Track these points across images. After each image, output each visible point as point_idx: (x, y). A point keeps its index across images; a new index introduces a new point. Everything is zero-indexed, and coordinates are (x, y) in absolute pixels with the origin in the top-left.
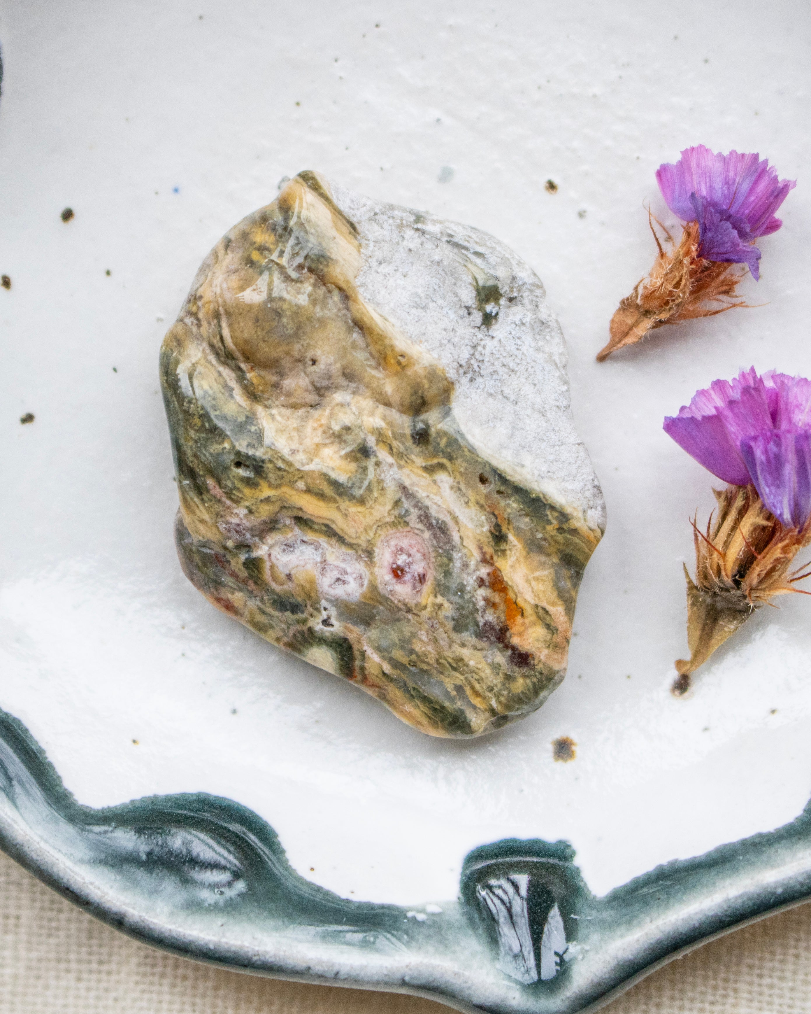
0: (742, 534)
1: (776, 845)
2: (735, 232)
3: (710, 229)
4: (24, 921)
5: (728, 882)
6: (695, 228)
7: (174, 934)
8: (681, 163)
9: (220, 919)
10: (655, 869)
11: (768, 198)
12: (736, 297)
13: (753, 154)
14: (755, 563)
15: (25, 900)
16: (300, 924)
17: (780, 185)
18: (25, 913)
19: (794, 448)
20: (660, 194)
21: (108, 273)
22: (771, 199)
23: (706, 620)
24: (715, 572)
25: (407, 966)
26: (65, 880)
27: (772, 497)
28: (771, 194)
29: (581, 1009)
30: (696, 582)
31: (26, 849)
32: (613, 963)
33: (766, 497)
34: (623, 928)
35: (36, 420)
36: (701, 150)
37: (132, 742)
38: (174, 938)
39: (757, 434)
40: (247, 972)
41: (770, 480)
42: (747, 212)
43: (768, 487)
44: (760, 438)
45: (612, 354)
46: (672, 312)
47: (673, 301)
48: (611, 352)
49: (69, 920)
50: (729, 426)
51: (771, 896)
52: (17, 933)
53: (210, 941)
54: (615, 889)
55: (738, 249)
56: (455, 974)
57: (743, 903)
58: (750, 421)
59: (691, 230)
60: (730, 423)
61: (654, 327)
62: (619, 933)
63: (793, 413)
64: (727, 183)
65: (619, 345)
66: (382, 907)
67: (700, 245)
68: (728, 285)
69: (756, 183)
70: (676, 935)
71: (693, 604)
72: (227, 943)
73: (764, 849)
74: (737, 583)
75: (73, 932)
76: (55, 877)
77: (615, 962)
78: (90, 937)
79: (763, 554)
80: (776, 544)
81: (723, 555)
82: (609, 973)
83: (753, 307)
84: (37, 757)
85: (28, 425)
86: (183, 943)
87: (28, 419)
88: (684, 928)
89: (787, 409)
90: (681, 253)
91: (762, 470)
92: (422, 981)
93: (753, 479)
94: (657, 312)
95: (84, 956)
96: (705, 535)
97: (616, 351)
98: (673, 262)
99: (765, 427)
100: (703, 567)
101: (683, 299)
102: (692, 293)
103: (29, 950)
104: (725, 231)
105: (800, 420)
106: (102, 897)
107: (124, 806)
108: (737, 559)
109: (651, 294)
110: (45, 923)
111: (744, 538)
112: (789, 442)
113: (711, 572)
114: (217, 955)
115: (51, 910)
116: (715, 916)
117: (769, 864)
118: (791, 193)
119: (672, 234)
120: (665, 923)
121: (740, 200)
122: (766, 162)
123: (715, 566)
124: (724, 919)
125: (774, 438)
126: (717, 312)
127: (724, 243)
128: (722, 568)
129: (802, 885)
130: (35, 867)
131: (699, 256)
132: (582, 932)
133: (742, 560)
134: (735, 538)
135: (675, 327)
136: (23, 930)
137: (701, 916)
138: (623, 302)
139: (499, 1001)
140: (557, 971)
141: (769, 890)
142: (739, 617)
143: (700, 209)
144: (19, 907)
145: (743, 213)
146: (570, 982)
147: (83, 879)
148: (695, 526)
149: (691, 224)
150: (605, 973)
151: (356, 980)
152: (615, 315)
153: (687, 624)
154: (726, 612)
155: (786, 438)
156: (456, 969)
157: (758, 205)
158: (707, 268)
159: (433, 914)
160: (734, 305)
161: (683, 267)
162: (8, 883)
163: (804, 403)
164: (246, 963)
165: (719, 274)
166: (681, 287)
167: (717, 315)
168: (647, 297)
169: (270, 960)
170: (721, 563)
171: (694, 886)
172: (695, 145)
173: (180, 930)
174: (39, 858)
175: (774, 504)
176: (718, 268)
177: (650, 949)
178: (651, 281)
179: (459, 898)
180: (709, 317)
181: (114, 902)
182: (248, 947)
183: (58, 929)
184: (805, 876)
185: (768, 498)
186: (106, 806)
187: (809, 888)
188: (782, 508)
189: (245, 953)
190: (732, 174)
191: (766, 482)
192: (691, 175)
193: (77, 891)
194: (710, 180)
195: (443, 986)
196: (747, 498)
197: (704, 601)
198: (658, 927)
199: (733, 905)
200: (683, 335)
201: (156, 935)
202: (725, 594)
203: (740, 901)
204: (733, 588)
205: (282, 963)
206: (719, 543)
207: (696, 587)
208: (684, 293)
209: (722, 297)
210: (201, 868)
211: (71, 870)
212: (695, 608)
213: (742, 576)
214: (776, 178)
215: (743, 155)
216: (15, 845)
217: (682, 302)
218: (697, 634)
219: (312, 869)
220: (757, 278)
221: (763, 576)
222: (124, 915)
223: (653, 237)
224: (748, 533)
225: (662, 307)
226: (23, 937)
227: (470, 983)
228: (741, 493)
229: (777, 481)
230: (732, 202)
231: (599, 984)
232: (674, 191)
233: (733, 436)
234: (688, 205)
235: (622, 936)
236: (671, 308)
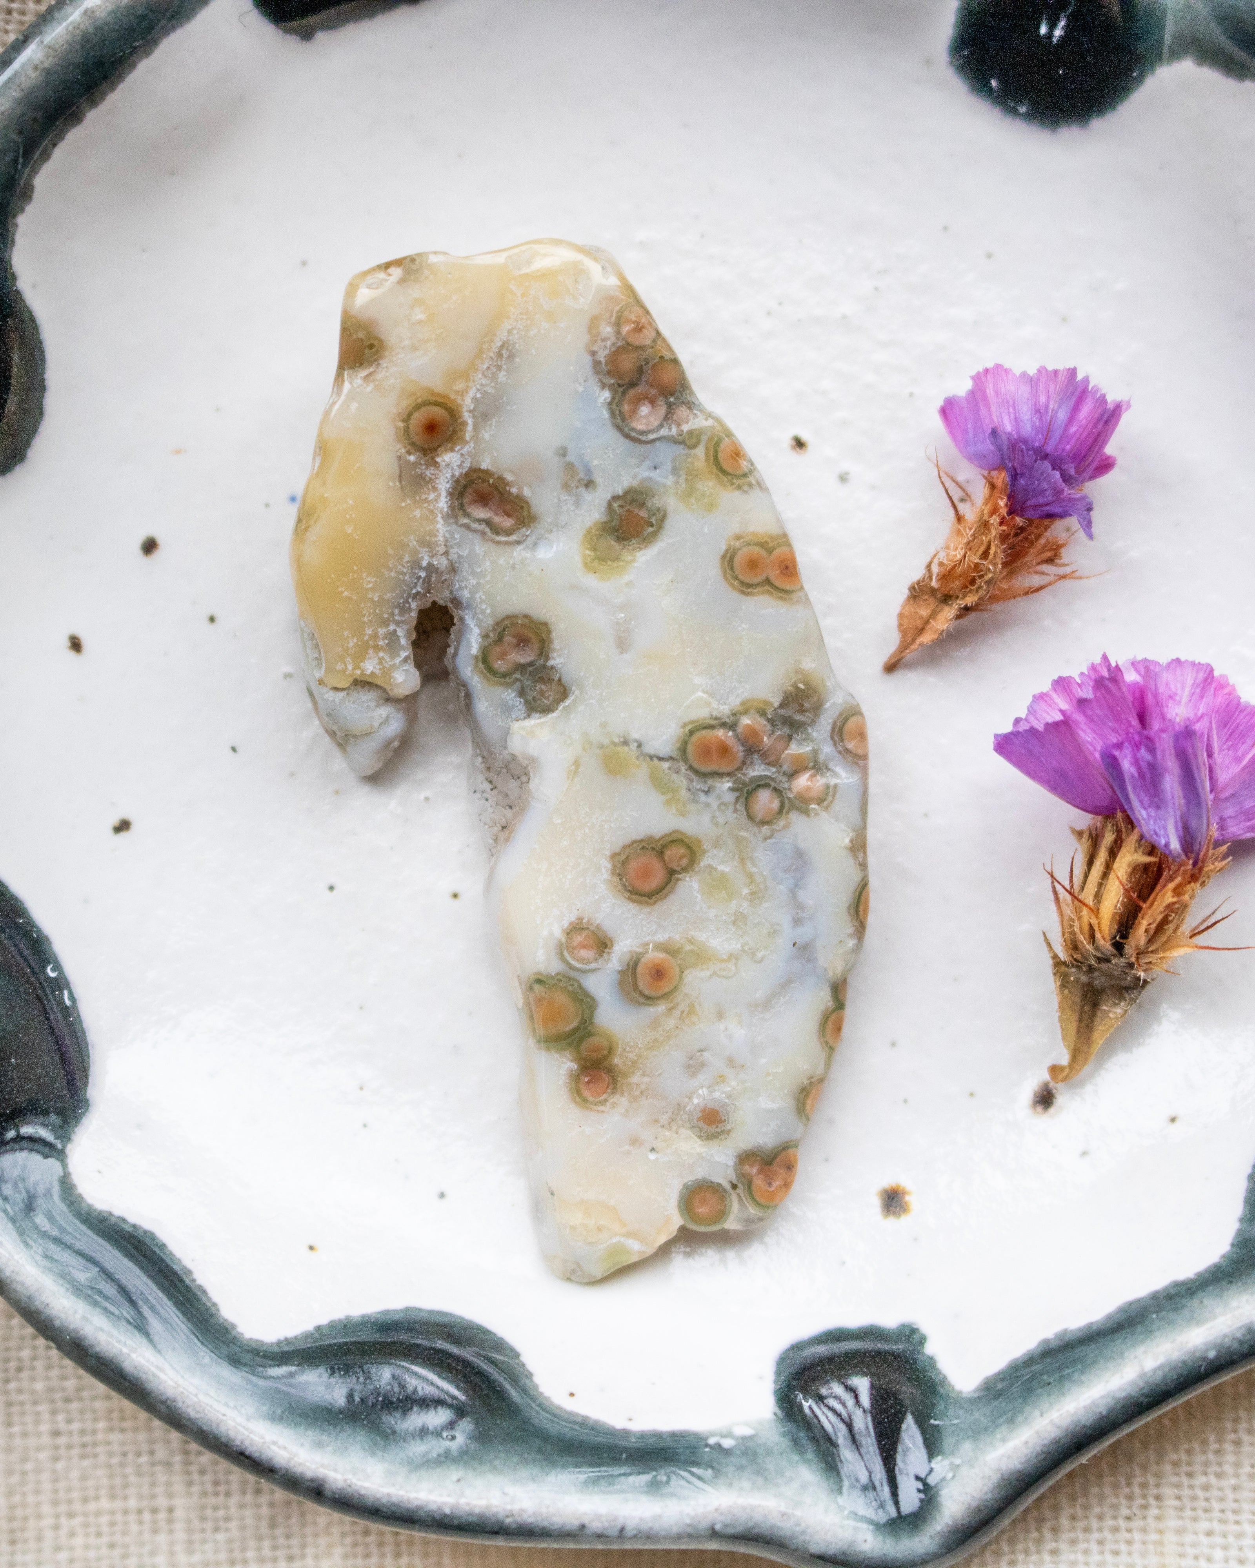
0: (1118, 878)
1: (1200, 1294)
2: (1057, 474)
3: (1022, 474)
4: (179, 1513)
5: (1140, 1350)
6: (1001, 478)
7: (394, 1499)
8: (972, 393)
9: (455, 1473)
10: (1038, 1346)
11: (1095, 426)
12: (1064, 565)
13: (1069, 369)
14: (1140, 915)
15: (178, 1486)
16: (564, 1467)
17: (1110, 406)
18: (180, 1503)
19: (1173, 751)
20: (948, 440)
21: (212, 619)
22: (1100, 426)
23: (1083, 1006)
24: (1087, 936)
25: (717, 1510)
26: (238, 1442)
27: (1152, 822)
28: (1098, 420)
29: (957, 1546)
30: (1063, 956)
31: (180, 1404)
32: (996, 1477)
33: (1143, 823)
34: (1004, 1428)
35: (134, 827)
36: (998, 371)
37: (308, 1249)
38: (394, 1505)
39: (1120, 739)
40: (500, 1542)
41: (1146, 799)
42: (1068, 447)
43: (1145, 809)
44: (1127, 744)
45: (904, 660)
46: (982, 593)
47: (981, 577)
48: (902, 658)
49: (242, 1506)
50: (1081, 733)
51: (1200, 1363)
52: (171, 1531)
53: (445, 1503)
54: (986, 1378)
55: (1062, 497)
56: (783, 1515)
57: (1164, 1376)
58: (1110, 724)
59: (995, 481)
60: (1083, 731)
61: (958, 617)
62: (998, 1436)
63: (1167, 707)
64: (1038, 411)
65: (912, 647)
66: (674, 1435)
67: (1009, 497)
68: (1052, 549)
69: (1076, 409)
70: (1078, 1429)
71: (1063, 986)
72: (468, 1504)
73: (1184, 1301)
74: (1119, 947)
75: (249, 1521)
76: (224, 1440)
77: (998, 1476)
78: (273, 1525)
79: (1149, 902)
80: (1164, 886)
81: (1096, 911)
82: (992, 1492)
83: (1088, 577)
84: (181, 1281)
85: (123, 835)
86: (408, 1509)
87: (123, 826)
88: (1088, 1419)
89: (1157, 704)
90: (986, 511)
91: (1134, 788)
92: (739, 1529)
93: (1122, 800)
94: (961, 596)
95: (267, 1552)
96: (1067, 885)
97: (909, 655)
98: (976, 525)
99: (1131, 731)
100: (1070, 933)
101: (994, 573)
102: (1005, 564)
103: (190, 1552)
104: (1042, 474)
105: (1177, 715)
106: (290, 1459)
107: (307, 1336)
108: (1114, 914)
109: (950, 572)
110: (209, 1512)
111: (1121, 882)
112: (1166, 744)
113: (1082, 938)
114: (456, 1522)
115: (216, 1494)
116: (1129, 1397)
117: (1194, 1320)
118: (1126, 418)
119: (969, 490)
120: (1061, 1415)
121: (1057, 434)
122: (1086, 380)
123: (1086, 929)
124: (1141, 1400)
125: (1145, 741)
126: (1041, 588)
127: (1043, 491)
128: (1096, 928)
129: (1241, 1343)
130: (195, 1429)
131: (1010, 513)
132: (948, 1442)
133: (1122, 915)
134: (1108, 886)
135: (986, 615)
136: (179, 1526)
137: (1109, 1400)
138: (912, 588)
139: (845, 1547)
140: (921, 1501)
141: (1198, 1355)
142: (1127, 996)
143: (1005, 449)
144: (170, 1496)
145: (1064, 450)
146: (940, 1512)
147: (262, 1437)
148: (1052, 876)
149: (994, 474)
150: (986, 1493)
151: (649, 1536)
152: (903, 607)
153: (1058, 1014)
154: (1110, 992)
155: (1160, 739)
156: (783, 1508)
157: (1084, 436)
158: (1022, 529)
159: (744, 1438)
160: (1064, 577)
161: (990, 531)
162: (153, 1464)
163: (1179, 692)
164: (495, 1529)
165: (1038, 537)
166: (991, 557)
167: (1041, 593)
168: (945, 577)
169: (530, 1520)
170: (1094, 922)
171: (1095, 1362)
172: (990, 365)
173: (402, 1493)
174: (198, 1416)
175: (1156, 833)
176: (1037, 527)
177: (1044, 1453)
178: (948, 555)
179: (775, 1414)
180: (1030, 596)
181: (308, 1464)
182: (497, 1506)
183: (227, 1519)
184: (1243, 1330)
185: (1147, 824)
186: (282, 1338)
187: (1251, 1346)
188: (1167, 836)
189: (495, 1515)
190: (1043, 399)
191: (1141, 801)
192: (988, 406)
193: (255, 1455)
194: (1014, 409)
195: (768, 1533)
196: (1119, 832)
197: (1077, 980)
198: (1052, 1421)
199: (1151, 1380)
200: (997, 626)
201: (370, 1504)
202: (1104, 966)
203: (1160, 1373)
204: (1114, 955)
205: (545, 1524)
206: (1088, 896)
207: (1065, 963)
208: (995, 565)
209: (1046, 568)
210: (421, 1407)
211: (244, 1427)
212: (1066, 991)
213: (1125, 936)
214: (1103, 397)
215: (1056, 372)
216: (164, 1402)
217: (992, 577)
218: (1073, 1026)
219: (572, 1395)
220: (1091, 536)
221: (1152, 932)
222: (323, 1480)
223: (945, 494)
224: (1125, 877)
225: (967, 587)
226: (180, 1535)
227: (803, 1525)
228: (1109, 826)
229: (1156, 799)
230: (1047, 436)
231: (978, 1510)
232: (966, 431)
233: (1090, 747)
234: (988, 446)
235: (1004, 1440)
236: (980, 587)
